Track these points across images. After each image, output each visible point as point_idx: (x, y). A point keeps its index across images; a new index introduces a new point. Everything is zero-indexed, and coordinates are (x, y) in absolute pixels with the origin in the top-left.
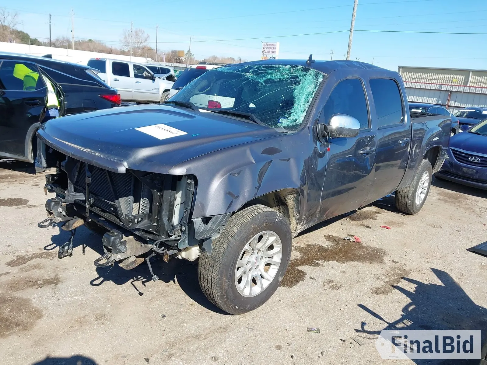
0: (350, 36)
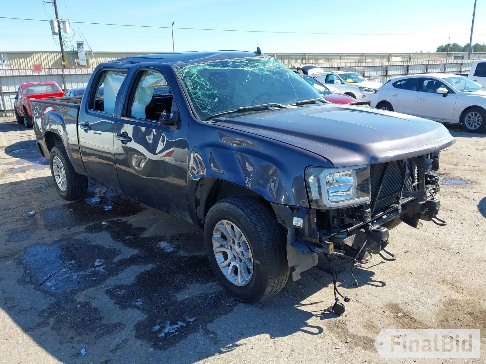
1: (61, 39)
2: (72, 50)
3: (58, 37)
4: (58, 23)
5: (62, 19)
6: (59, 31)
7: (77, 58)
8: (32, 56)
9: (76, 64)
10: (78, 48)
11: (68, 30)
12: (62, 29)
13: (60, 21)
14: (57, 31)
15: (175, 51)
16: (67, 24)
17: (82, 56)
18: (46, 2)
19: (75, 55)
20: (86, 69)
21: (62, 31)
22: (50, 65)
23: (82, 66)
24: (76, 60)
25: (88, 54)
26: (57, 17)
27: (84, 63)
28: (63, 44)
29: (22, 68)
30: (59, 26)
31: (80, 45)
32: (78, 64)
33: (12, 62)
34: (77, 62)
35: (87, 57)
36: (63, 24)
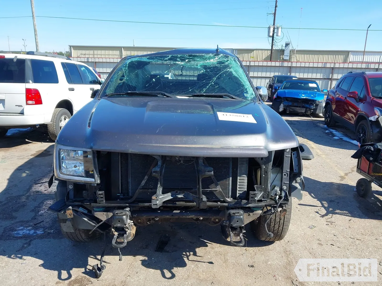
0: (34, 21)
1: (273, 40)
2: (281, 48)
3: (271, 38)
4: (274, 28)
5: (277, 26)
6: (273, 34)
7: (283, 54)
8: (253, 52)
9: (282, 59)
10: (285, 47)
11: (280, 34)
12: (275, 33)
13: (276, 27)
14: (271, 34)
15: (366, 50)
16: (280, 30)
17: (287, 53)
18: (269, 14)
19: (282, 52)
20: (287, 63)
21: (275, 34)
22: (263, 59)
23: (285, 60)
24: (282, 56)
25: (292, 51)
26: (274, 25)
27: (287, 58)
28: (274, 44)
29: (245, 60)
30: (274, 31)
31: (287, 45)
32: (283, 59)
33: (240, 56)
34: (282, 57)
35: (290, 54)
36: (277, 29)
